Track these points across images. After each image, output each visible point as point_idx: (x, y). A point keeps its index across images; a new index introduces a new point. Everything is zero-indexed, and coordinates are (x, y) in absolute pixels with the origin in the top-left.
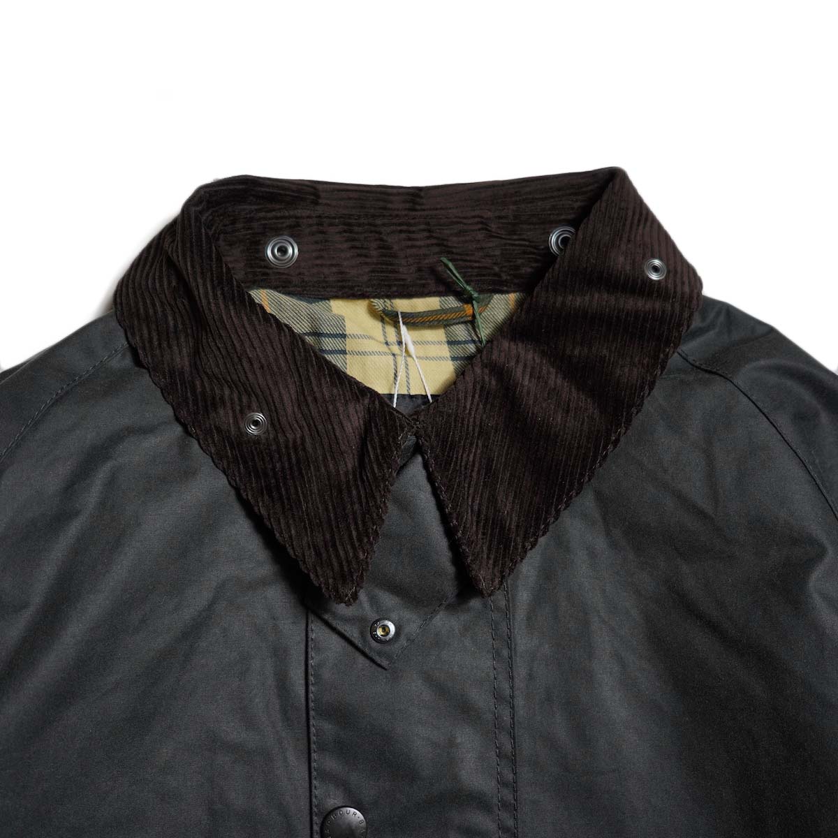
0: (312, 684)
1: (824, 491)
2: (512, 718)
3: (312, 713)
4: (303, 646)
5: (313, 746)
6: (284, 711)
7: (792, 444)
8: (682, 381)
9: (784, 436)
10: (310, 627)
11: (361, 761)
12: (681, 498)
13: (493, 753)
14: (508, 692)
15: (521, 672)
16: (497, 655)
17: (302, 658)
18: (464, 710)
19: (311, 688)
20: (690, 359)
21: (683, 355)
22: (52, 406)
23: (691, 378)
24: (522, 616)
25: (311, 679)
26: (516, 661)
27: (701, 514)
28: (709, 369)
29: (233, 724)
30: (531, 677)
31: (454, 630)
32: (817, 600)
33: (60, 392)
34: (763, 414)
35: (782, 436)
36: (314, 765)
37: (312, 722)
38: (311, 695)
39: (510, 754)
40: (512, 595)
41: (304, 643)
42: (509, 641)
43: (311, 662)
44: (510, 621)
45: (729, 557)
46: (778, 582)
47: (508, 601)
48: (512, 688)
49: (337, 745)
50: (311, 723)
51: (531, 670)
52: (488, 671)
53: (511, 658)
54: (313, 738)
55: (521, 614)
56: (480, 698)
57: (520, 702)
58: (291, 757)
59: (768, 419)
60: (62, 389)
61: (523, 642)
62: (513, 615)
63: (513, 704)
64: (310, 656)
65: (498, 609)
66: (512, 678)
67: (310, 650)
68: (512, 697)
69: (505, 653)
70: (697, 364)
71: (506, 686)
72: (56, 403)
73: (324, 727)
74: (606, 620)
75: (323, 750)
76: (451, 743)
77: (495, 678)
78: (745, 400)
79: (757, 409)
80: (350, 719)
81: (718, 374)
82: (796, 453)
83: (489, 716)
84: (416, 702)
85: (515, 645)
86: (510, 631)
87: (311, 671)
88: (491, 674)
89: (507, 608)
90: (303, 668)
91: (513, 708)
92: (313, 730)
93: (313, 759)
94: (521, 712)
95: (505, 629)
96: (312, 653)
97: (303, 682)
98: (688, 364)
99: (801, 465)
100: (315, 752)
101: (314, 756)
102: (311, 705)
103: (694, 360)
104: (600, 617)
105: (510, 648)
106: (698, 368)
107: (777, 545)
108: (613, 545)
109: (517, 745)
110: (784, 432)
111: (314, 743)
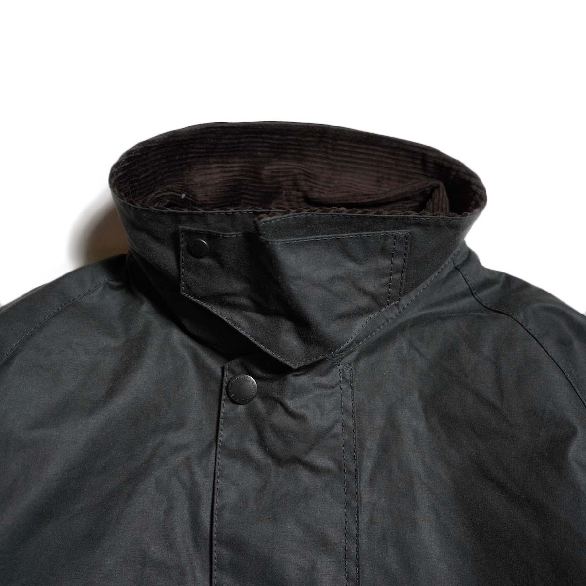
0: (216, 521)
1: (578, 392)
2: (357, 551)
3: (215, 542)
4: (211, 494)
5: (215, 567)
6: (195, 540)
7: (555, 359)
8: (479, 317)
9: (550, 353)
10: (216, 480)
11: (248, 579)
12: (478, 395)
13: (343, 577)
14: (355, 532)
15: (364, 517)
16: (348, 505)
17: (210, 502)
18: (324, 544)
19: (215, 524)
20: (484, 303)
21: (479, 300)
22: (54, 316)
23: (485, 315)
24: (366, 478)
25: (216, 518)
26: (361, 510)
27: (492, 406)
28: (497, 309)
29: (158, 547)
30: (371, 522)
31: (318, 486)
32: (575, 465)
33: (60, 308)
34: (535, 338)
35: (548, 353)
36: (214, 580)
37: (214, 548)
38: (214, 529)
39: (356, 578)
40: (359, 463)
41: (212, 491)
42: (357, 496)
43: (216, 505)
44: (357, 481)
45: (512, 437)
46: (547, 454)
47: (357, 467)
48: (358, 529)
49: (232, 566)
50: (214, 550)
51: (372, 517)
52: (341, 516)
53: (357, 507)
54: (215, 561)
55: (365, 476)
56: (335, 536)
57: (363, 540)
58: (199, 575)
59: (538, 342)
60: (61, 306)
61: (366, 496)
62: (360, 477)
63: (358, 542)
64: (215, 501)
65: (350, 472)
66: (358, 522)
67: (216, 496)
68: (358, 536)
69: (354, 504)
70: (489, 306)
71: (354, 527)
72: (56, 315)
73: (222, 553)
74: (426, 482)
75: (222, 569)
76: (313, 568)
77: (346, 522)
78: (522, 329)
79: (530, 335)
80: (242, 547)
81: (503, 313)
82: (558, 365)
83: (342, 550)
84: (289, 536)
85: (361, 498)
86: (357, 488)
87: (216, 512)
88: (343, 519)
89: (356, 472)
90: (210, 509)
91: (358, 543)
92: (215, 554)
93: (214, 576)
94: (364, 547)
95: (354, 486)
96: (217, 499)
97: (209, 519)
98: (482, 306)
99: (561, 373)
100: (215, 571)
101: (215, 574)
102: (215, 536)
103: (486, 304)
104: (421, 480)
105: (357, 501)
106: (488, 308)
107: (545, 428)
108: (431, 429)
109: (360, 572)
110: (549, 351)
111: (215, 564)
